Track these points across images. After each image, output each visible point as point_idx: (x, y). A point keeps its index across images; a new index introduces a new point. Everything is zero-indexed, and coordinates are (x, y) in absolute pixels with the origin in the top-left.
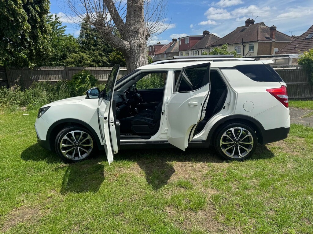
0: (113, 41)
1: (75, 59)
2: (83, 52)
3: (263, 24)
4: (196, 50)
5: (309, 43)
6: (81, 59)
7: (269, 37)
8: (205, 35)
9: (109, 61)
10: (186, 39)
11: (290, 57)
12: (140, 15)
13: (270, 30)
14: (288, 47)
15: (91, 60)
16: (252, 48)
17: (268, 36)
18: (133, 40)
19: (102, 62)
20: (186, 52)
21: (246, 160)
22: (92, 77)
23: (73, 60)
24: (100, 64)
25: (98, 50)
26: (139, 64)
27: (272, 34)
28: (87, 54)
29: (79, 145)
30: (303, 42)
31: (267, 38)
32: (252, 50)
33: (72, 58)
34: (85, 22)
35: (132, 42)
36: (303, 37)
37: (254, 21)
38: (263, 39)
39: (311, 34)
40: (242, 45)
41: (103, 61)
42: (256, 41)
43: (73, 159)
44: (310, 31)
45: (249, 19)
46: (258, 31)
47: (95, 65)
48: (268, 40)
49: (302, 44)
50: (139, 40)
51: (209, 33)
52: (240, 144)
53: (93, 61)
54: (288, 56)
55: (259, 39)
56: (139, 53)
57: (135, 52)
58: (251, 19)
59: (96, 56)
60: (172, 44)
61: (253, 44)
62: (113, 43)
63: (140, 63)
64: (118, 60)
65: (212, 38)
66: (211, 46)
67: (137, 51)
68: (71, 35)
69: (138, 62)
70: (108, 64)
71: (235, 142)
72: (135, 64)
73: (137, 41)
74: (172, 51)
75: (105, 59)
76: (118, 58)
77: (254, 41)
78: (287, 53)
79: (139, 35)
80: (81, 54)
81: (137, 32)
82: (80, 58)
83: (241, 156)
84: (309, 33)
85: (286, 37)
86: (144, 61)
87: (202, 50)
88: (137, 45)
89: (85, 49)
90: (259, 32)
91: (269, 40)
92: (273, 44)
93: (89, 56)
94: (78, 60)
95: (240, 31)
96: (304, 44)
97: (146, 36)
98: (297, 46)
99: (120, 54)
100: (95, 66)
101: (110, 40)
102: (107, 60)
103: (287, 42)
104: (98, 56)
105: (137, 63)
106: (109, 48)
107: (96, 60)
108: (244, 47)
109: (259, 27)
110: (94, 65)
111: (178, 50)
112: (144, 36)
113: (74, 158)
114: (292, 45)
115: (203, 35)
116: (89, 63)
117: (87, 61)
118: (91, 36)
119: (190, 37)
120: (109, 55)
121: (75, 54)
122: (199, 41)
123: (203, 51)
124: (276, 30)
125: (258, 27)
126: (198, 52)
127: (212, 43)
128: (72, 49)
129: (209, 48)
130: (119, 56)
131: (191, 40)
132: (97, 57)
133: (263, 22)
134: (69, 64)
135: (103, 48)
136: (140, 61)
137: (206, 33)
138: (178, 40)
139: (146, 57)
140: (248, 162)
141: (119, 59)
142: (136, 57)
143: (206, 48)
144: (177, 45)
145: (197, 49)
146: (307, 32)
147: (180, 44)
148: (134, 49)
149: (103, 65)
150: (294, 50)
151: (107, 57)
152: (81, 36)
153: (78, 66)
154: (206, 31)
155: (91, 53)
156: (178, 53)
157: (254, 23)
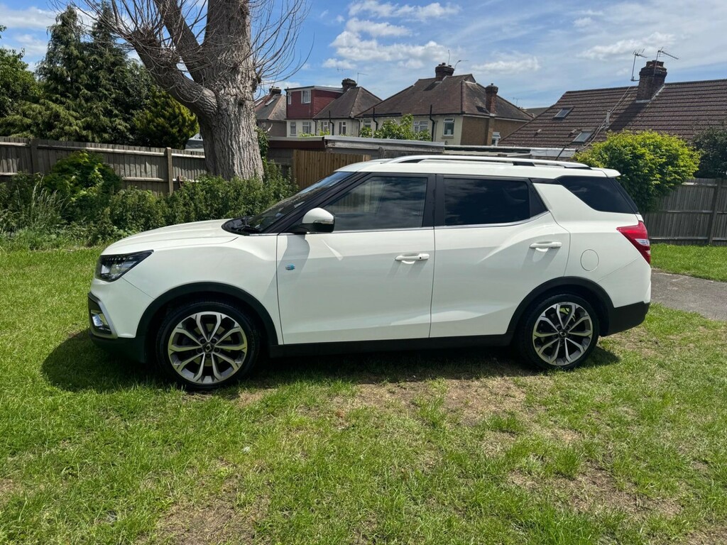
0: (180, 87)
1: (34, 118)
2: (55, 101)
3: (470, 77)
4: (328, 121)
5: (562, 128)
6: (52, 121)
7: (484, 106)
8: (348, 88)
9: (132, 130)
10: (304, 92)
11: (531, 153)
12: (242, 31)
13: (487, 93)
14: (521, 132)
15: (81, 124)
16: (450, 127)
17: (480, 104)
18: (225, 88)
19: (113, 131)
20: (304, 124)
21: (578, 367)
22: (107, 170)
23: (28, 121)
24: (106, 136)
25: (101, 101)
26: (239, 147)
27: (490, 103)
28: (68, 108)
29: (212, 346)
30: (551, 125)
31: (480, 109)
32: (449, 131)
33: (25, 115)
34: (63, 25)
35: (223, 91)
36: (551, 114)
37: (453, 70)
38: (472, 111)
39: (564, 109)
40: (431, 119)
41: (114, 129)
42: (459, 114)
43: (200, 382)
44: (563, 103)
45: (444, 64)
46: (462, 93)
47: (93, 138)
48: (480, 113)
49: (548, 128)
50: (239, 88)
51: (356, 85)
52: (569, 336)
53: (88, 127)
54: (529, 151)
55: (465, 109)
56: (239, 122)
57: (229, 116)
58: (447, 65)
59: (96, 116)
60: (269, 100)
61: (452, 120)
62: (178, 91)
63: (241, 144)
64: (157, 130)
65: (363, 96)
66: (361, 115)
67: (235, 115)
68: (17, 53)
69: (236, 142)
70: (129, 138)
71: (561, 333)
72: (228, 146)
73: (234, 90)
74: (271, 117)
75: (121, 125)
76: (158, 125)
77: (454, 112)
78: (524, 145)
79: (239, 77)
80: (53, 105)
81: (235, 70)
82: (50, 117)
83: (570, 359)
84: (560, 107)
85: (515, 111)
86: (250, 141)
87: (340, 123)
88: (235, 100)
89: (63, 95)
90: (464, 95)
91: (484, 114)
92: (492, 122)
93: (74, 114)
94: (44, 122)
95: (425, 87)
96: (551, 128)
97: (254, 80)
98: (539, 131)
99: (163, 116)
100: (93, 141)
101: (172, 83)
102: (126, 127)
103: (517, 122)
104: (102, 117)
105: (234, 142)
106: (131, 99)
107: (95, 125)
108: (434, 123)
109: (464, 85)
110: (90, 138)
111: (285, 117)
112: (249, 79)
113: (203, 380)
114: (529, 129)
115: (341, 87)
116: (76, 130)
117: (71, 125)
118: (80, 63)
119: (312, 89)
120: (133, 115)
121: (34, 106)
122: (333, 101)
123: (344, 124)
124: (497, 94)
125: (462, 83)
126: (333, 125)
127: (364, 108)
128: (19, 90)
129: (358, 120)
130: (161, 120)
131: (317, 96)
132: (99, 118)
133: (471, 75)
134: (12, 130)
135: (114, 96)
136: (240, 140)
137: (348, 84)
138: (284, 93)
139: (255, 131)
140: (587, 373)
141: (159, 128)
142: (231, 129)
143: (350, 118)
144: (281, 104)
145: (330, 119)
146: (556, 105)
147: (290, 103)
148: (226, 110)
149: (115, 139)
150: (533, 139)
151: (126, 120)
152: (51, 57)
153: (43, 136)
154: (349, 80)
155: (80, 106)
156: (286, 123)
157: (453, 73)
